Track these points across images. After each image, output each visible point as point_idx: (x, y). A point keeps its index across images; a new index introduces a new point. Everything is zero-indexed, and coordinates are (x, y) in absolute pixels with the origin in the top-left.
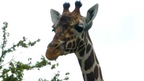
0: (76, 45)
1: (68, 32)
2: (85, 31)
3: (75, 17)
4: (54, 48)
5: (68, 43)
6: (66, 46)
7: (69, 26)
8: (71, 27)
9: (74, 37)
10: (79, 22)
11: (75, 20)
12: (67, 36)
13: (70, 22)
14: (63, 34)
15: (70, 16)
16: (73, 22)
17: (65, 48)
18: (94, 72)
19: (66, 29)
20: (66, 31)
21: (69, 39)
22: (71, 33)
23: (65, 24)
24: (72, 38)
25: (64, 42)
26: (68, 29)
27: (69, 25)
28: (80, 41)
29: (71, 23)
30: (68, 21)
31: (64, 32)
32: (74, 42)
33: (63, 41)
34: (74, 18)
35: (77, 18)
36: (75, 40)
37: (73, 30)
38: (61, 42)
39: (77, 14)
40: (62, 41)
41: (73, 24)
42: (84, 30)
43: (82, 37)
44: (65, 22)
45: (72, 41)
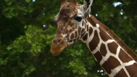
0: (78, 35)
1: (69, 24)
3: (73, 8)
4: (58, 43)
5: (70, 35)
6: (70, 38)
7: (69, 18)
8: (71, 19)
9: (75, 27)
10: (77, 12)
11: (74, 11)
12: (69, 28)
13: (69, 14)
14: (64, 28)
15: (68, 8)
16: (72, 13)
17: (68, 40)
18: (100, 51)
20: (67, 24)
21: (71, 31)
22: (71, 25)
23: (65, 17)
24: (74, 29)
25: (66, 35)
26: (68, 22)
28: (82, 29)
29: (71, 15)
30: (67, 14)
32: (76, 32)
35: (75, 8)
36: (77, 30)
37: (73, 21)
38: (64, 36)
39: (75, 4)
42: (84, 18)
43: (83, 25)
45: (74, 32)
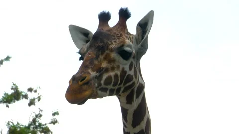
0: (119, 82)
1: (105, 58)
2: (136, 59)
3: (117, 34)
4: (80, 83)
5: (105, 77)
6: (102, 82)
7: (107, 49)
8: (111, 50)
9: (116, 67)
10: (124, 42)
11: (118, 38)
12: (104, 65)
13: (109, 42)
14: (96, 62)
15: (109, 33)
16: (115, 42)
17: (100, 85)
18: (146, 129)
19: (102, 54)
20: (101, 57)
21: (106, 70)
22: (111, 61)
23: (101, 44)
24: (113, 69)
25: (98, 74)
26: (105, 54)
27: (108, 46)
28: (127, 75)
29: (112, 44)
30: (105, 41)
31: (99, 59)
32: (116, 76)
33: (97, 72)
34: (115, 36)
35: (121, 35)
36: (118, 73)
37: (113, 55)
38: (93, 74)
39: (122, 29)
40: (95, 73)
41: (113, 46)
42: (134, 57)
43: (131, 69)
44: (101, 42)
45: (112, 74)
